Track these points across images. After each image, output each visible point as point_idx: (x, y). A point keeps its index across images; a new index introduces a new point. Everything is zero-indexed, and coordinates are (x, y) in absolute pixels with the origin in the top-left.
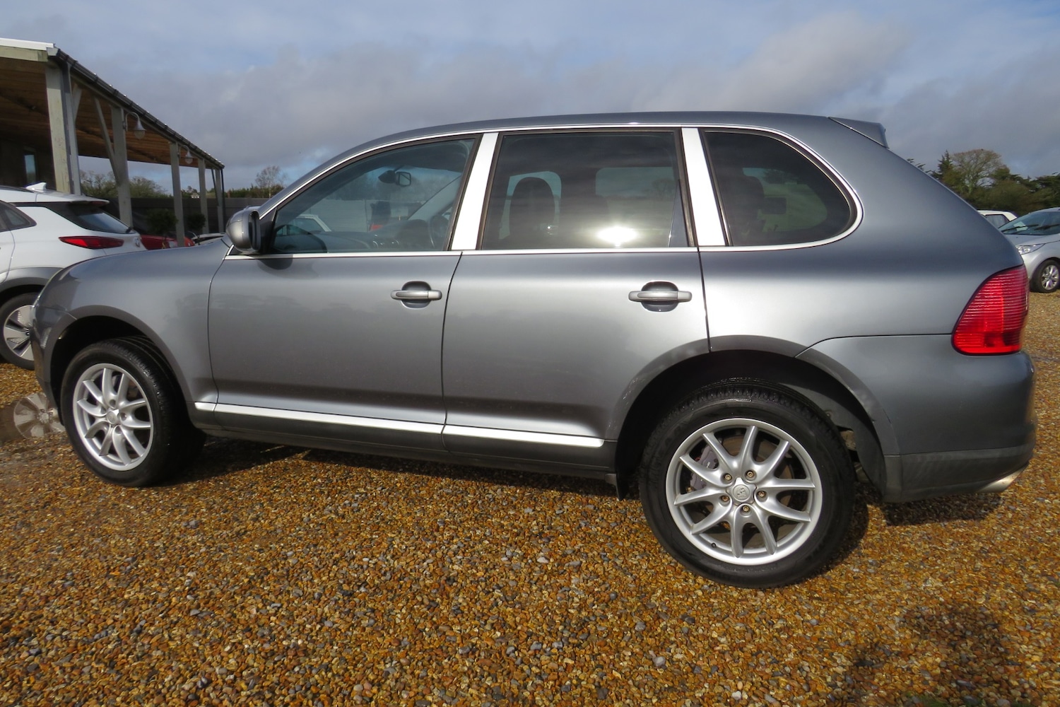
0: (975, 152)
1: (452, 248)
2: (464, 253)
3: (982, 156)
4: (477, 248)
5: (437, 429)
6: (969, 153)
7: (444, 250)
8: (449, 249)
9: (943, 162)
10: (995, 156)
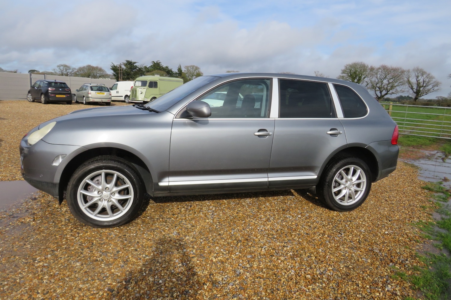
0: (192, 66)
1: (270, 117)
2: (276, 119)
3: (194, 68)
4: (278, 118)
5: (266, 180)
6: (190, 66)
7: (267, 118)
8: (269, 117)
9: (179, 68)
10: (199, 68)
